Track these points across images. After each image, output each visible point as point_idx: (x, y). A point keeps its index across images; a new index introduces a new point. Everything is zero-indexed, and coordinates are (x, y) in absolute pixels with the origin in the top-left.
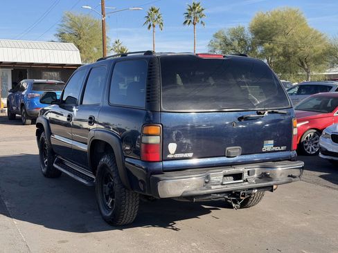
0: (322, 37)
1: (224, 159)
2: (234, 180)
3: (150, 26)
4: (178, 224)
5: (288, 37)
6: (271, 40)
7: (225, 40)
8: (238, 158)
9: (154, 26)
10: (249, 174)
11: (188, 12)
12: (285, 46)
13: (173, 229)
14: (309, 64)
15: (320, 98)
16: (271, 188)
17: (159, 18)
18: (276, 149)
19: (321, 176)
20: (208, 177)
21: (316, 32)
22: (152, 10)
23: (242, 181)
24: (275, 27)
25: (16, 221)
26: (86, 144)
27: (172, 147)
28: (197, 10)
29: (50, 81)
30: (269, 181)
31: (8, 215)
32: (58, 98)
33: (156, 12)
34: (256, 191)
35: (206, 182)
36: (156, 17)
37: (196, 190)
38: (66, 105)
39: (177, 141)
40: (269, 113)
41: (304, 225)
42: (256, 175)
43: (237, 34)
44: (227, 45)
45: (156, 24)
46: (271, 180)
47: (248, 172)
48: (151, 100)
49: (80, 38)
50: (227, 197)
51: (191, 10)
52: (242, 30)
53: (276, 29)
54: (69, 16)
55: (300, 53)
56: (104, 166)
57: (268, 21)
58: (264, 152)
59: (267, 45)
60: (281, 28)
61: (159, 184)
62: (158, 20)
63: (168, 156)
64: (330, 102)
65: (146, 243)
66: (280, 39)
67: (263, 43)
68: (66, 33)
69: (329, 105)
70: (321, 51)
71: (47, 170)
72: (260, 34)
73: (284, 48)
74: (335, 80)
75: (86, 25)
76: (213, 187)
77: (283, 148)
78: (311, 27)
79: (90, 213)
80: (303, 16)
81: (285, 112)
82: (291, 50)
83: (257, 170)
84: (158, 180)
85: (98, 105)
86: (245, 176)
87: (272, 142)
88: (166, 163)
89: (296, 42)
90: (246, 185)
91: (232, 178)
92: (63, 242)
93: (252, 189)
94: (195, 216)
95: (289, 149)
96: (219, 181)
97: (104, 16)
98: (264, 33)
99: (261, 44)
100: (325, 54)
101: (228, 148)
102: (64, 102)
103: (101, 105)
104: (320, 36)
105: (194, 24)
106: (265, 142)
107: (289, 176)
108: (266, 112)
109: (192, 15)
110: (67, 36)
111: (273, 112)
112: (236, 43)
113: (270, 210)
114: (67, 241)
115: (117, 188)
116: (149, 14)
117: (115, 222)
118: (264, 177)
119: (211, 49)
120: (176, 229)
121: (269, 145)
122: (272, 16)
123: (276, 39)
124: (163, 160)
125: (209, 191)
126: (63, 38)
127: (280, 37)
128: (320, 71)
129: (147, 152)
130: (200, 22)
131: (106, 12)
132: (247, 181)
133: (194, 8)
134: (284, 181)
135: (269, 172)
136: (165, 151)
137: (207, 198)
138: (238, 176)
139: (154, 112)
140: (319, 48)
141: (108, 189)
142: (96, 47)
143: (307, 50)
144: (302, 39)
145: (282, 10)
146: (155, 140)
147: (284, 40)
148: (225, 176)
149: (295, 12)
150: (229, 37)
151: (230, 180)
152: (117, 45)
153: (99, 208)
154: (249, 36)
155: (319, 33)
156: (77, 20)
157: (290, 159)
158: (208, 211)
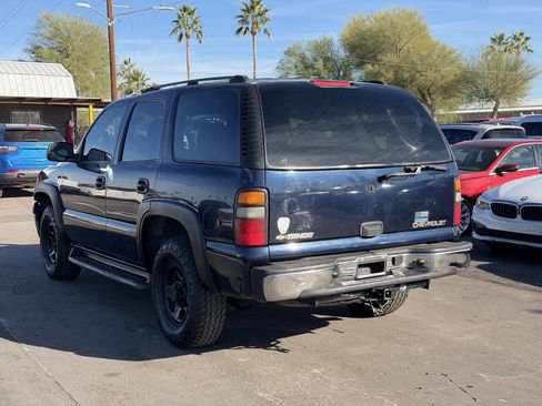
0: (454, 55)
1: (358, 241)
2: (372, 272)
3: (181, 36)
4: (285, 342)
5: (402, 55)
6: (375, 61)
7: (303, 59)
8: (379, 239)
9: (188, 36)
10: (393, 263)
11: (242, 13)
12: (398, 70)
13: (278, 350)
14: (434, 96)
15: (466, 149)
16: (425, 284)
17: (196, 23)
18: (431, 223)
19: (479, 267)
20: (336, 268)
21: (444, 48)
22: (185, 9)
23: (384, 273)
24: (381, 39)
25: (26, 348)
26: (135, 223)
27: (283, 224)
28: (257, 11)
29: (32, 126)
30: (424, 272)
31: (12, 339)
32: (75, 151)
33: (191, 13)
34: (405, 287)
35: (334, 277)
36: (190, 22)
37: (320, 288)
38: (89, 162)
39: (290, 214)
40: (422, 169)
41: (472, 337)
42: (404, 265)
43: (322, 51)
44: (307, 68)
45: (190, 32)
46: (427, 272)
47: (393, 259)
48: (248, 151)
49: (67, 56)
50: (363, 298)
51: (248, 11)
52: (329, 43)
53: (383, 42)
54: (48, 19)
55: (420, 80)
56: (168, 257)
57: (370, 30)
58: (415, 230)
59: (370, 67)
60: (391, 41)
61: (266, 280)
62: (195, 26)
63: (278, 238)
64: (480, 156)
65: (242, 371)
66: (389, 58)
67: (365, 63)
68: (45, 47)
69: (479, 159)
70: (452, 77)
71: (57, 268)
72: (358, 50)
73: (396, 72)
74: (480, 122)
75: (78, 34)
76: (343, 283)
77: (442, 222)
78: (435, 39)
79: (143, 331)
80: (424, 21)
81: (445, 168)
82: (406, 75)
83: (405, 256)
84: (265, 274)
85: (153, 161)
86: (389, 265)
87: (426, 213)
88: (274, 249)
89: (413, 62)
90: (391, 280)
91: (368, 269)
92: (113, 375)
93: (398, 285)
94: (307, 330)
95: (450, 224)
96: (352, 276)
97: (112, 19)
98: (363, 48)
99: (360, 66)
100: (458, 81)
101: (363, 224)
102: (86, 158)
103: (159, 161)
104: (451, 52)
105: (253, 34)
106: (417, 213)
107: (452, 264)
108: (419, 169)
109: (250, 19)
110: (45, 51)
111: (427, 169)
112: (320, 65)
113: (417, 318)
114: (119, 374)
115: (192, 290)
116: (179, 17)
117: (187, 343)
118: (417, 266)
119: (282, 73)
120: (283, 351)
121: (422, 219)
122: (377, 21)
123: (384, 58)
124: (269, 244)
125: (340, 289)
126: (37, 55)
127: (389, 55)
128: (451, 109)
129: (244, 231)
130: (262, 31)
131: (114, 13)
132: (391, 273)
133: (253, 8)
134: (445, 271)
135: (423, 258)
136: (272, 229)
137: (336, 300)
138: (377, 267)
139: (254, 169)
140: (449, 72)
141: (175, 293)
142: (93, 70)
143: (431, 75)
144: (423, 58)
145: (391, 14)
146: (257, 213)
147: (396, 60)
148: (360, 266)
149: (411, 16)
150: (309, 55)
151: (366, 273)
152: (126, 66)
153: (160, 324)
154: (341, 53)
155: (448, 49)
156: (60, 25)
157: (451, 239)
158: (324, 323)
